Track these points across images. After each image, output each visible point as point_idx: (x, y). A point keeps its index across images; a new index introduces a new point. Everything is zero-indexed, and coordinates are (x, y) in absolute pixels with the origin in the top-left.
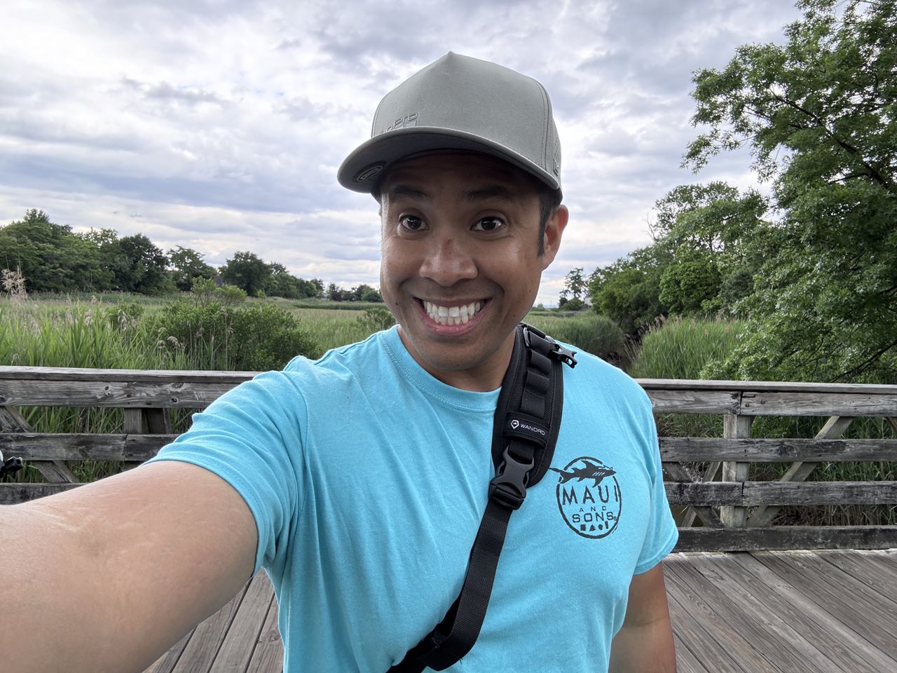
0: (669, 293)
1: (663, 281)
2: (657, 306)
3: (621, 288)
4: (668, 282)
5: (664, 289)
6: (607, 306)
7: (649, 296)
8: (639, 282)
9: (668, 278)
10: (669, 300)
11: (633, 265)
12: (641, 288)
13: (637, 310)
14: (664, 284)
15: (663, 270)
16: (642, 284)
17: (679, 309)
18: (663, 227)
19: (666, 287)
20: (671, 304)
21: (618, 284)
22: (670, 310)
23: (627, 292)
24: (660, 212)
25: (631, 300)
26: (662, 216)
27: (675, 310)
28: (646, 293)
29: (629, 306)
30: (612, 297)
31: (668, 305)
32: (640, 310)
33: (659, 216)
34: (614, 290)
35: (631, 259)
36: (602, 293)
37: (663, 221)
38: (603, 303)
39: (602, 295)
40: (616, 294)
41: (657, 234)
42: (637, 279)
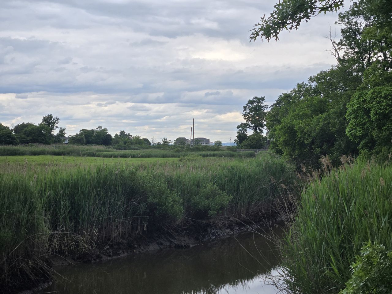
0: (357, 125)
1: (350, 110)
2: (345, 141)
3: (302, 120)
4: (355, 112)
5: (352, 121)
6: (286, 143)
7: (334, 130)
8: (322, 112)
9: (355, 107)
10: (358, 134)
11: (317, 92)
12: (325, 119)
13: (321, 146)
14: (350, 114)
15: (349, 97)
16: (326, 114)
17: (370, 145)
18: (349, 45)
19: (354, 118)
20: (361, 138)
21: (298, 114)
22: (361, 146)
23: (309, 125)
24: (344, 27)
25: (313, 135)
26: (347, 32)
27: (366, 146)
28: (330, 125)
29: (312, 143)
30: (291, 131)
31: (357, 141)
32: (325, 146)
33: (343, 31)
34: (295, 122)
35: (314, 84)
36: (280, 127)
37: (347, 38)
38: (282, 139)
39: (280, 129)
40: (296, 128)
41: (342, 53)
42: (321, 108)
